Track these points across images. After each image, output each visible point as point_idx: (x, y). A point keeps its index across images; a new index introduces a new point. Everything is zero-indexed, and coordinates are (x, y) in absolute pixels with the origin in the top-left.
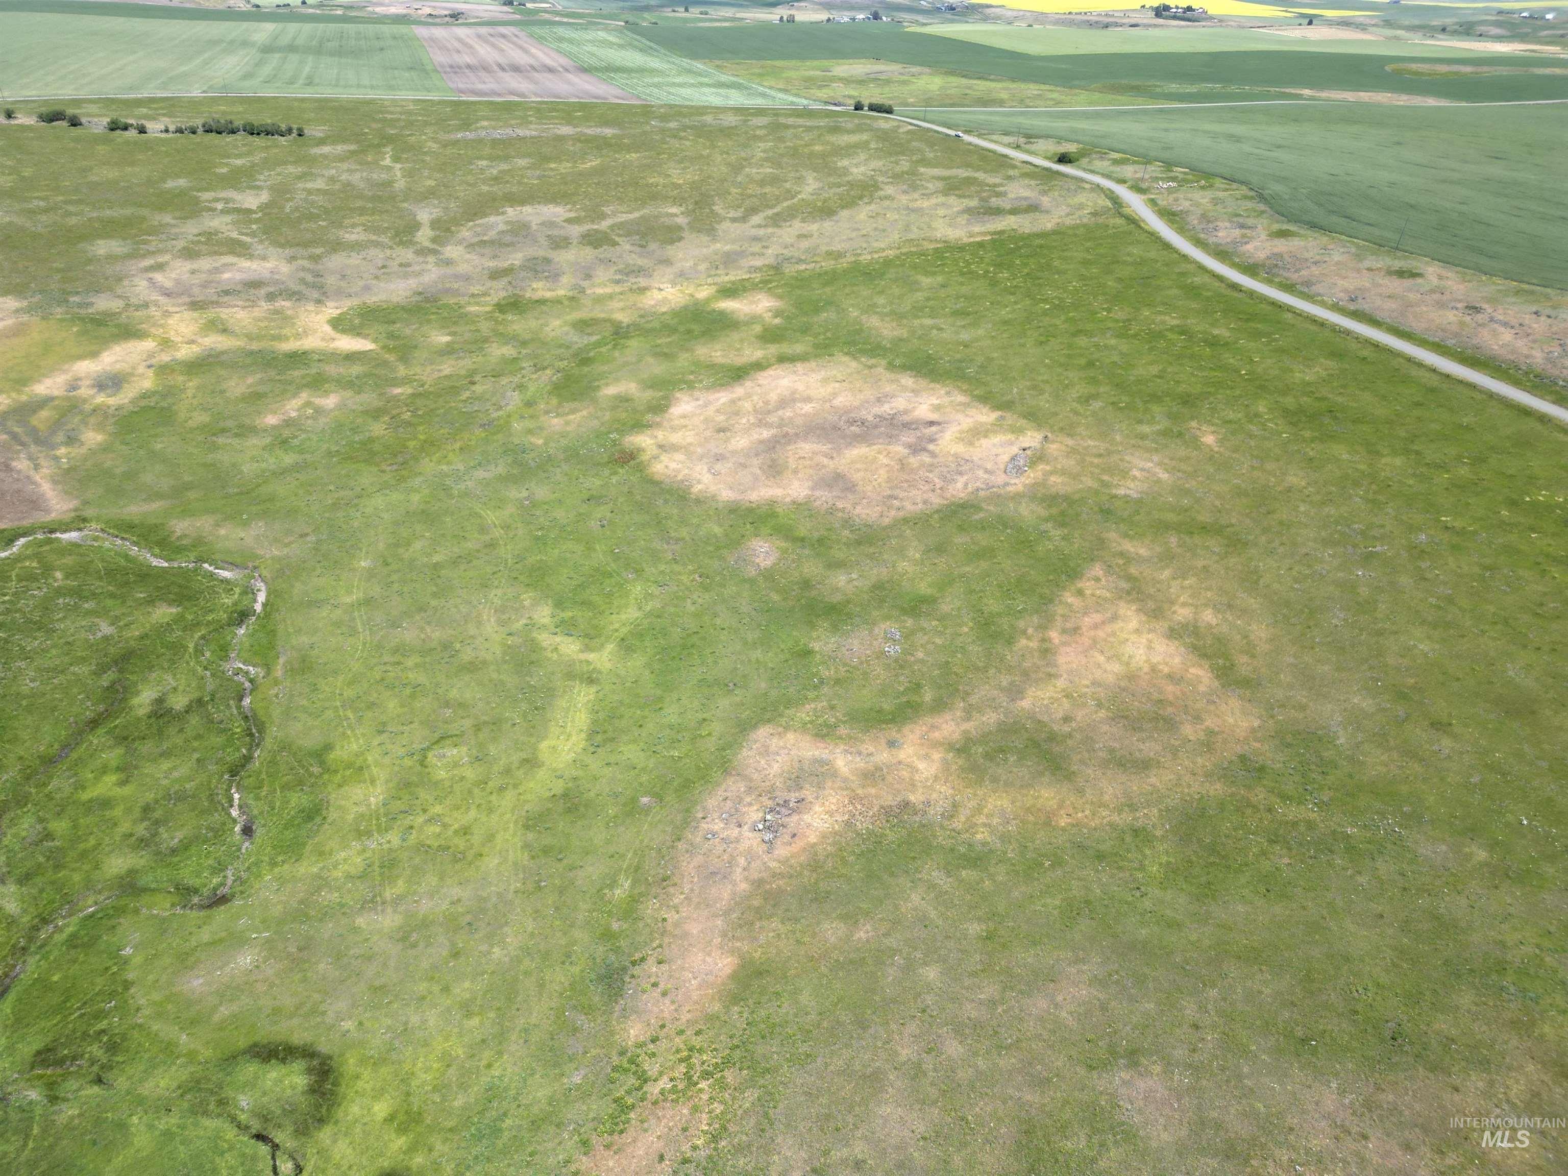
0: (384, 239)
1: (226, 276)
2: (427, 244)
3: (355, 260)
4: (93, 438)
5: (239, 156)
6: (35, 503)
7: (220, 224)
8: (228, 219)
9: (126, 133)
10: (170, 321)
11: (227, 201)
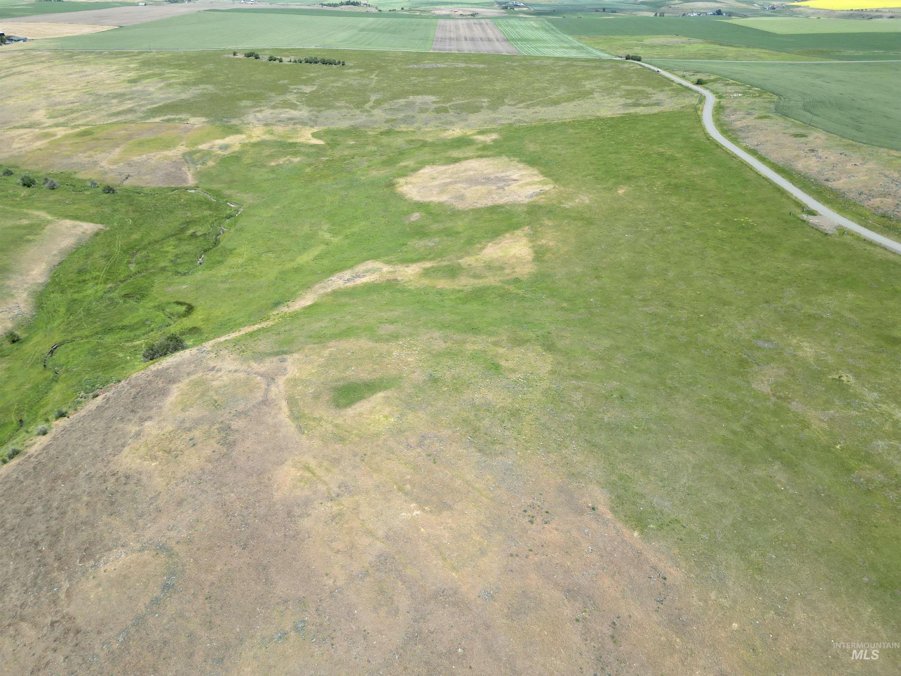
0: (352, 106)
1: (283, 115)
2: (368, 109)
3: (335, 112)
4: (211, 163)
5: (313, 72)
6: (185, 181)
7: (291, 98)
8: (295, 96)
9: (275, 62)
10: (255, 129)
11: (299, 89)
